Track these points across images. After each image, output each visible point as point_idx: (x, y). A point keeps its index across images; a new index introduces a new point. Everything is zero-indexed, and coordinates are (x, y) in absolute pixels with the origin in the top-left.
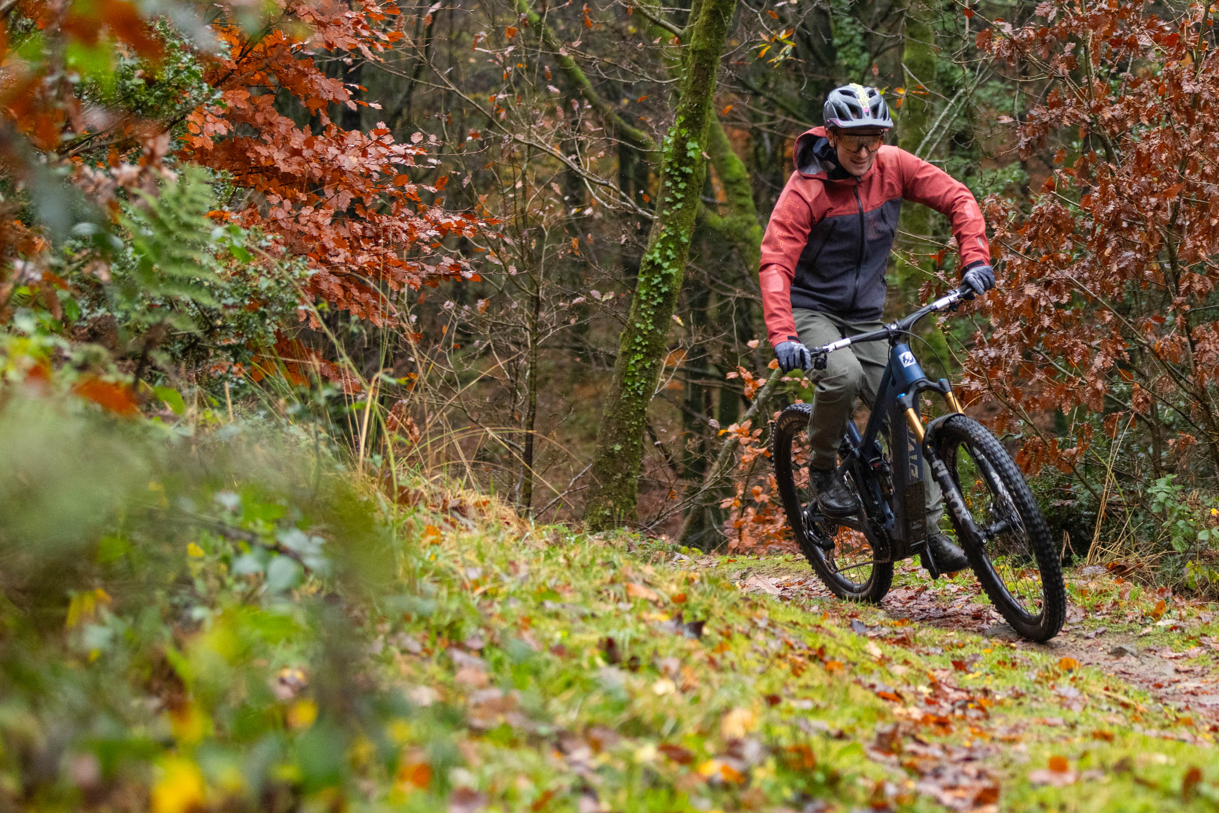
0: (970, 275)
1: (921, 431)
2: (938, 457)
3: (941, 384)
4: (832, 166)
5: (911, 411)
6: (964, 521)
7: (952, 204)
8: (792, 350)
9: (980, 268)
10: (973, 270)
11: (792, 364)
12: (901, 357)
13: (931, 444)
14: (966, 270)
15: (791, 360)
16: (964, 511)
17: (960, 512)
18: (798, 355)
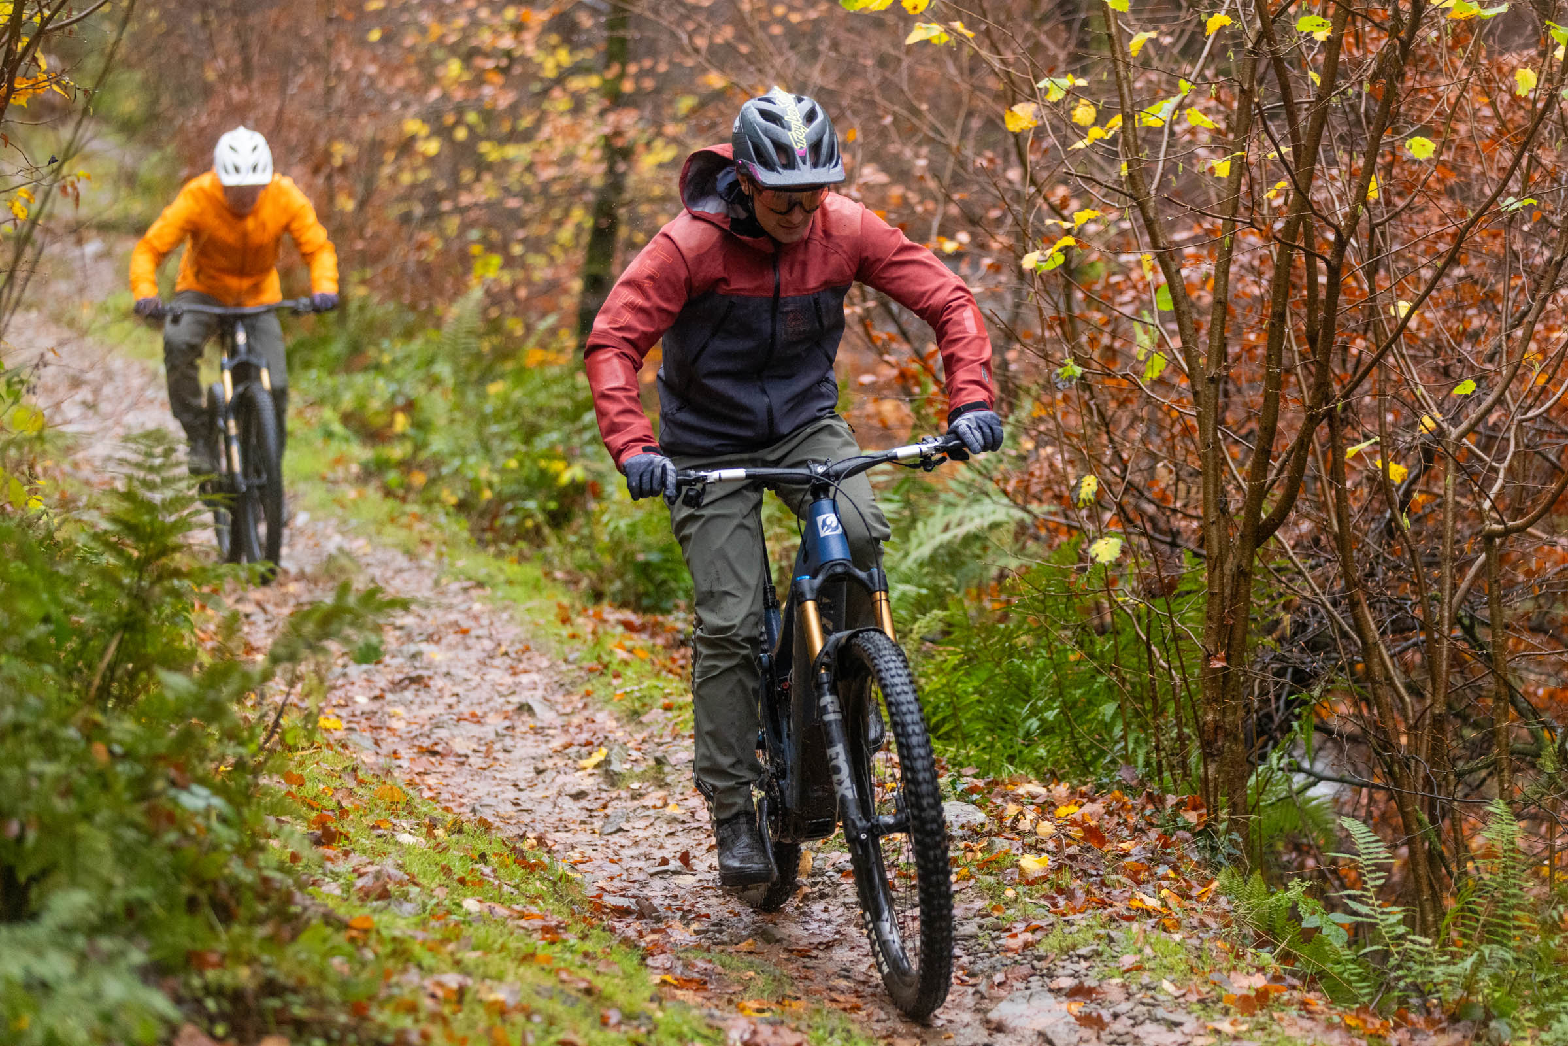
0: (963, 422)
1: (818, 645)
2: (834, 691)
3: (871, 576)
4: (743, 215)
5: (810, 606)
6: (843, 797)
7: (946, 307)
8: (651, 463)
9: (982, 414)
10: (970, 415)
11: (646, 487)
12: (820, 519)
13: (828, 667)
14: (957, 413)
15: (646, 478)
16: (847, 783)
17: (840, 783)
18: (658, 472)
